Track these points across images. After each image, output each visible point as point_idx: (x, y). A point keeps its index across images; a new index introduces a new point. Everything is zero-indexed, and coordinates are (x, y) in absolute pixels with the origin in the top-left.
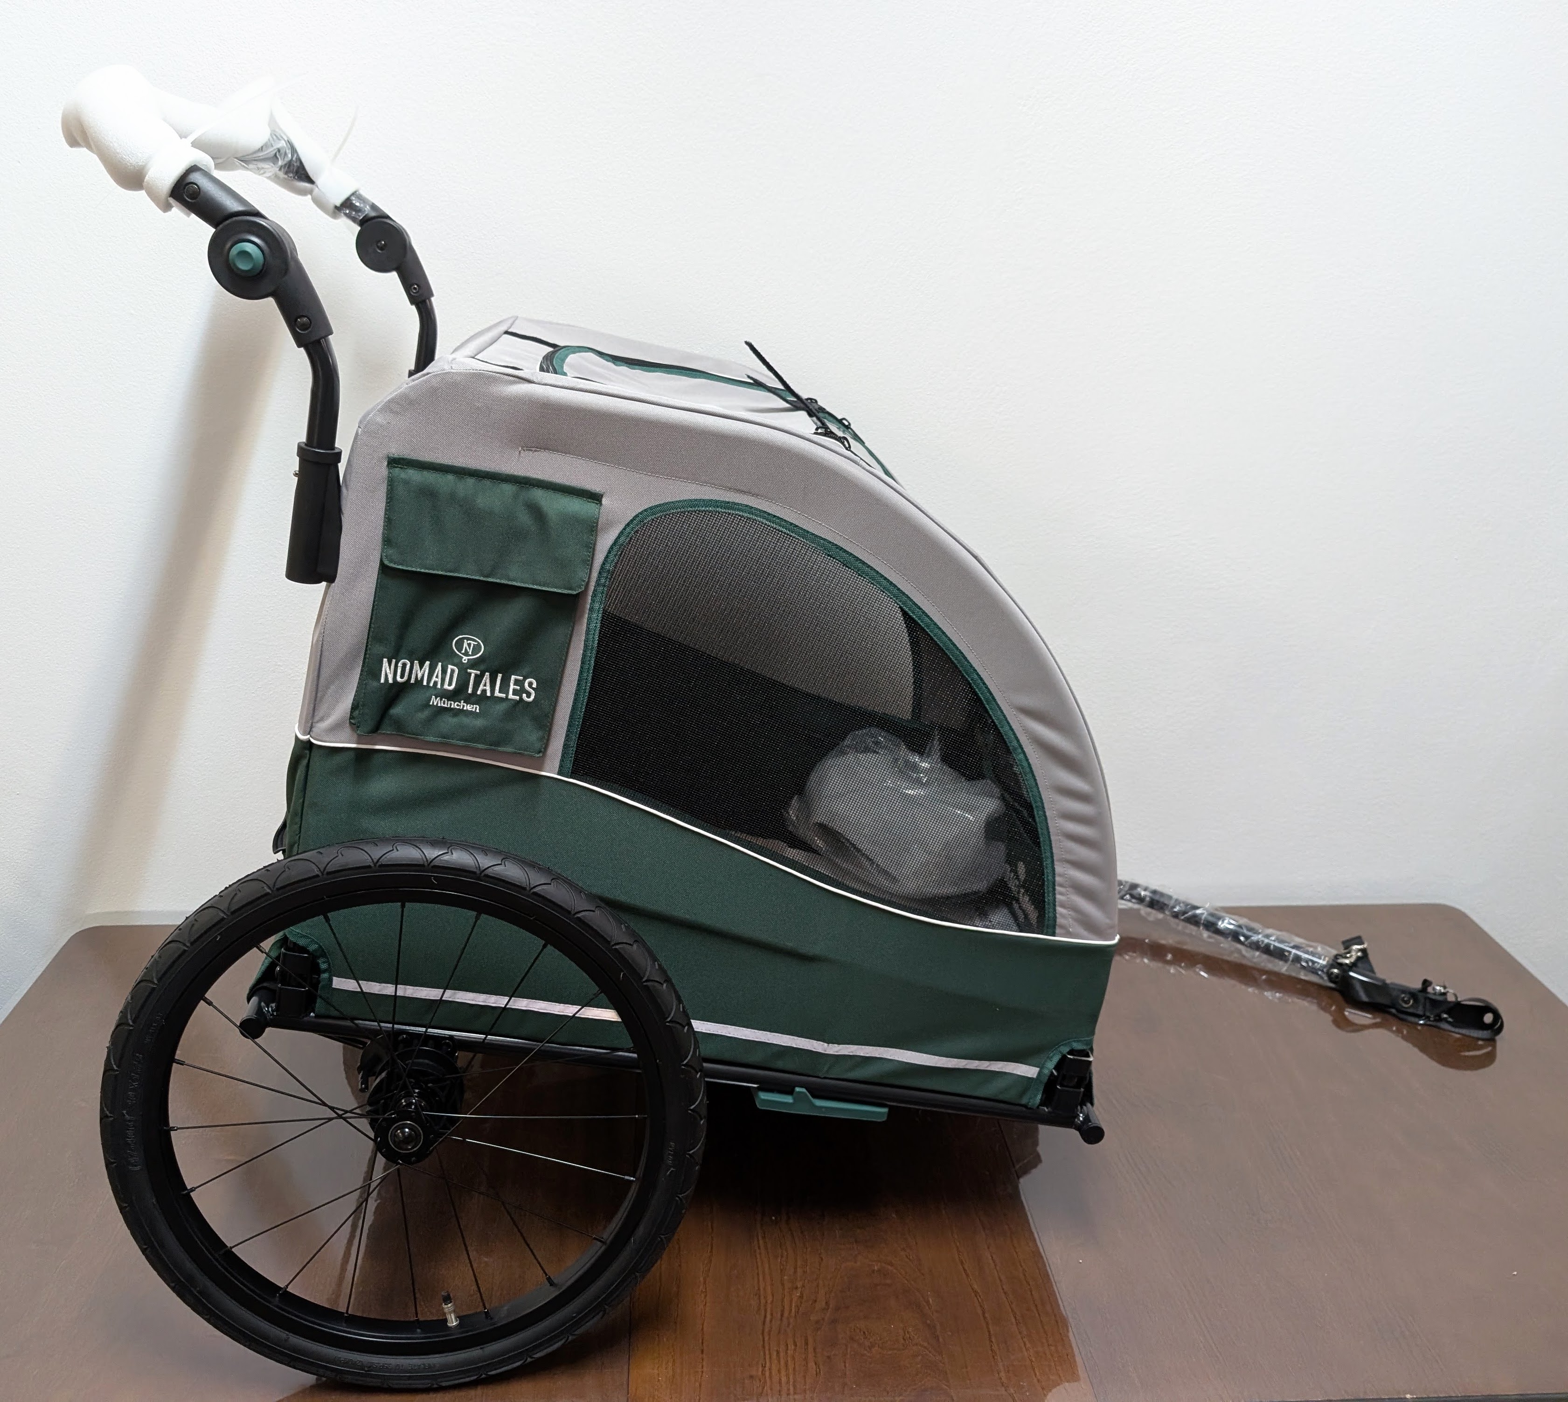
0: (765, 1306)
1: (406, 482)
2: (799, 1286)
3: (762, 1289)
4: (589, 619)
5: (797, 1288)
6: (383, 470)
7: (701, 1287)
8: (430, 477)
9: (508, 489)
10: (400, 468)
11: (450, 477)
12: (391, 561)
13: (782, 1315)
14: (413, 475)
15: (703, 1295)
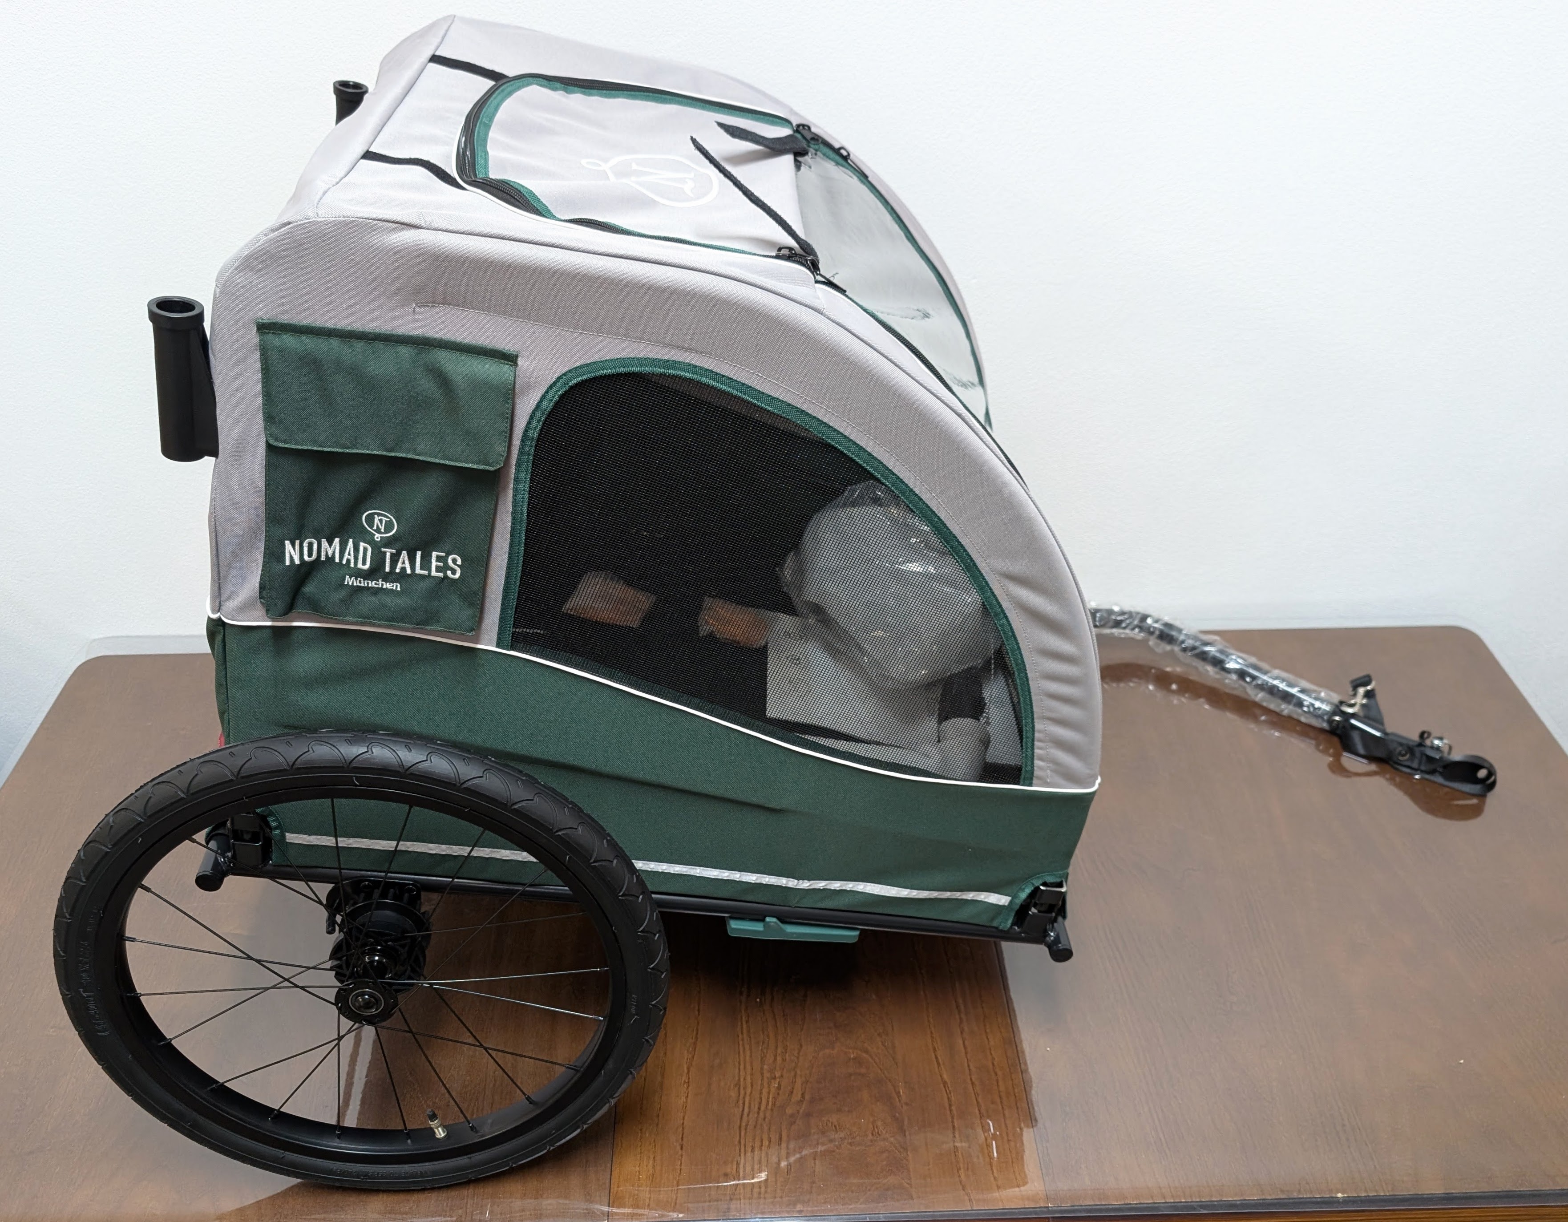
0: (744, 1098)
1: (281, 350)
2: (777, 1076)
3: (742, 1079)
4: (515, 490)
5: (775, 1078)
6: (253, 337)
7: (684, 1078)
8: (309, 342)
9: (405, 352)
10: (273, 333)
11: (335, 342)
12: (277, 440)
13: (759, 1109)
14: (290, 341)
15: (685, 1086)
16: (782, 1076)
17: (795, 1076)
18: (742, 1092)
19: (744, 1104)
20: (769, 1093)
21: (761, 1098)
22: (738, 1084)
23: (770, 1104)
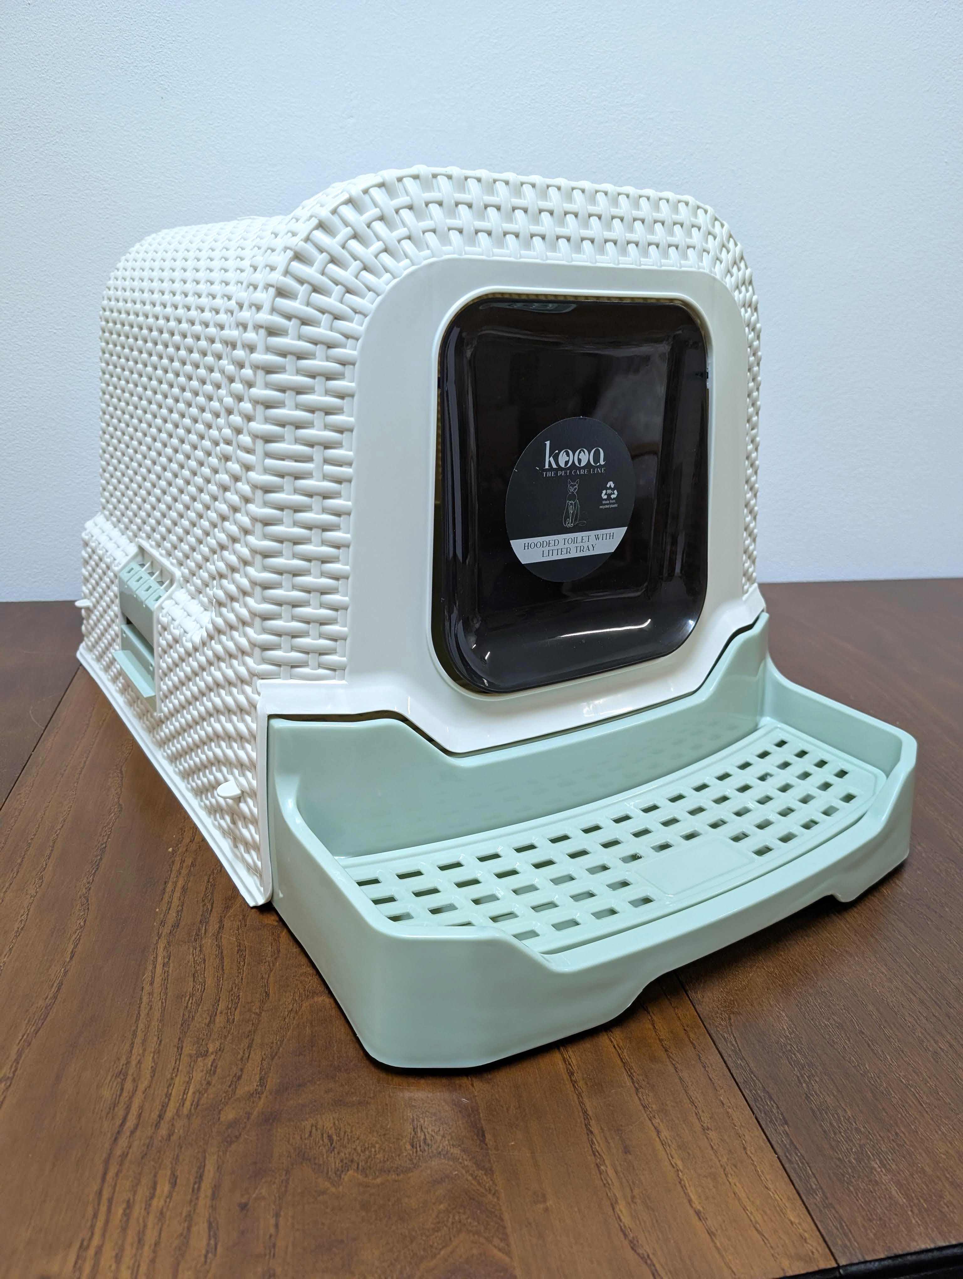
16: (221, 1050)
17: (250, 1046)
18: (129, 1085)
19: (128, 1108)
20: (189, 1083)
21: (168, 1096)
22: (122, 1075)
23: (188, 1104)
